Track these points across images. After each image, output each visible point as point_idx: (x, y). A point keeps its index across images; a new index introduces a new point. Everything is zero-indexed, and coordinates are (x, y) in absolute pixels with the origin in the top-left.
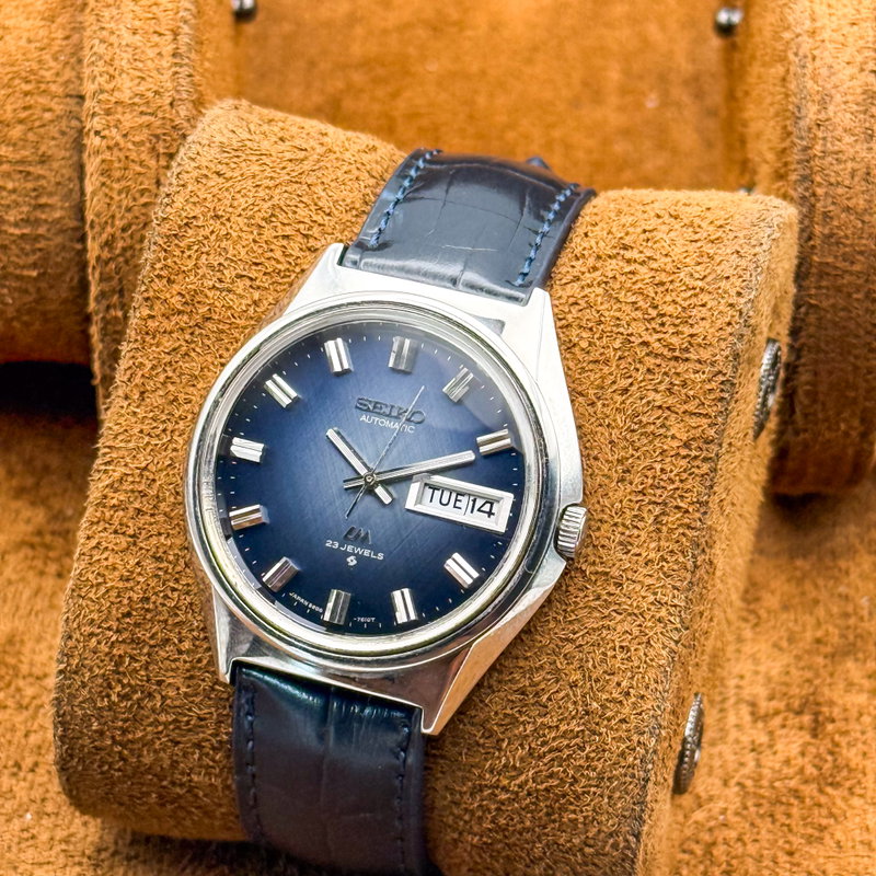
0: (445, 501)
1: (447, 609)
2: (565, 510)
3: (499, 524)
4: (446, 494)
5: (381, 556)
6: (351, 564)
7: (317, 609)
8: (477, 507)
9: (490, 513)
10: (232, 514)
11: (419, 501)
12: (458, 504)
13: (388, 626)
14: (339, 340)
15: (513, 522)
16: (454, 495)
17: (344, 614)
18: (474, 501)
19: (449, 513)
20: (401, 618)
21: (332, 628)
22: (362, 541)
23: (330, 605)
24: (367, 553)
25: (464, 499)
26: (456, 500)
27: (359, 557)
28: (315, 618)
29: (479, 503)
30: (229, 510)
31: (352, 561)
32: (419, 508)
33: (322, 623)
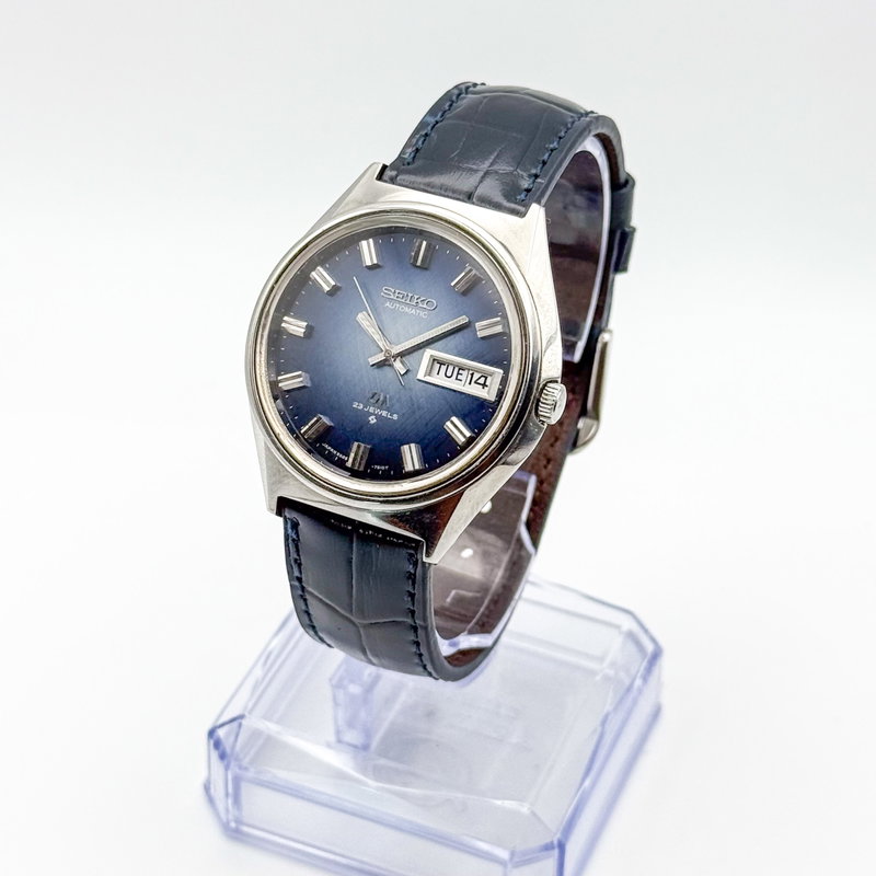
0: (449, 374)
1: (445, 461)
2: (545, 385)
3: (488, 394)
4: (451, 368)
5: (395, 417)
6: (372, 422)
7: (343, 457)
8: (474, 379)
9: (484, 385)
10: (280, 378)
11: (429, 373)
12: (459, 377)
13: (398, 474)
14: (371, 240)
15: (501, 394)
16: (456, 369)
17: (364, 462)
18: (472, 374)
19: (452, 384)
20: (409, 467)
21: (355, 474)
22: (382, 404)
23: (352, 455)
24: (384, 413)
25: (465, 373)
26: (458, 374)
27: (378, 417)
28: (341, 465)
29: (476, 376)
30: (278, 374)
31: (372, 420)
32: (428, 379)
33: (346, 469)
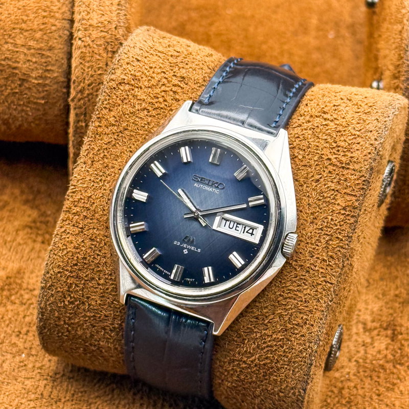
0: (231, 226)
1: (229, 278)
2: (287, 235)
3: (256, 239)
4: (232, 223)
5: (199, 250)
6: (185, 253)
7: (168, 273)
8: (246, 231)
9: (252, 234)
10: (131, 225)
11: (219, 226)
12: (237, 228)
13: (201, 284)
14: (187, 147)
15: (263, 239)
16: (235, 224)
17: (180, 277)
18: (245, 228)
19: (233, 232)
20: (207, 280)
21: (174, 283)
22: (191, 243)
23: (174, 271)
24: (193, 248)
25: (240, 226)
26: (237, 226)
27: (189, 250)
28: (166, 277)
29: (247, 229)
30: (129, 223)
31: (186, 252)
32: (219, 229)
33: (170, 280)
